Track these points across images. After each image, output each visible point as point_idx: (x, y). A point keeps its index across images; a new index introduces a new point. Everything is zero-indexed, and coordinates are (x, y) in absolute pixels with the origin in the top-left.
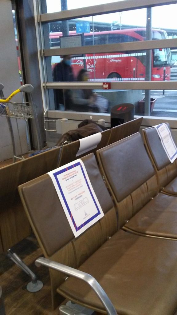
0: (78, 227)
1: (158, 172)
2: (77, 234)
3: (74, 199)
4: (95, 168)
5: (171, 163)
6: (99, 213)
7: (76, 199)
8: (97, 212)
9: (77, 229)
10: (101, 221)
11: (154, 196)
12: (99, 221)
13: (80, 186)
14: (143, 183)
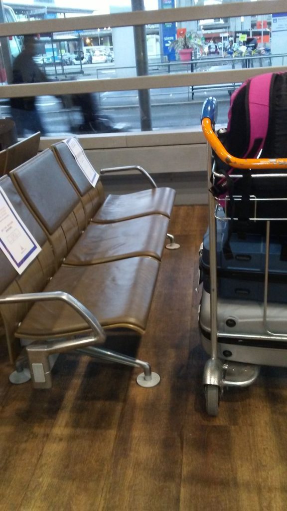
0: (18, 262)
1: (82, 198)
2: (20, 270)
3: (5, 231)
4: (15, 193)
5: (92, 187)
6: (35, 247)
7: (7, 231)
8: (33, 246)
9: (19, 265)
10: (39, 258)
11: (84, 229)
12: (37, 257)
13: (6, 215)
14: (70, 213)
